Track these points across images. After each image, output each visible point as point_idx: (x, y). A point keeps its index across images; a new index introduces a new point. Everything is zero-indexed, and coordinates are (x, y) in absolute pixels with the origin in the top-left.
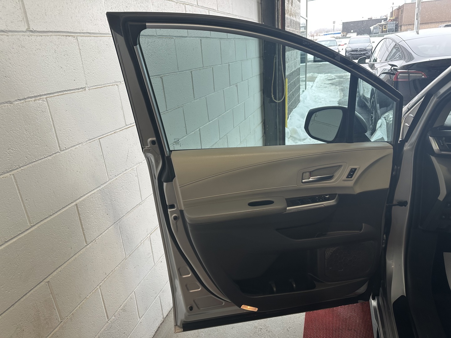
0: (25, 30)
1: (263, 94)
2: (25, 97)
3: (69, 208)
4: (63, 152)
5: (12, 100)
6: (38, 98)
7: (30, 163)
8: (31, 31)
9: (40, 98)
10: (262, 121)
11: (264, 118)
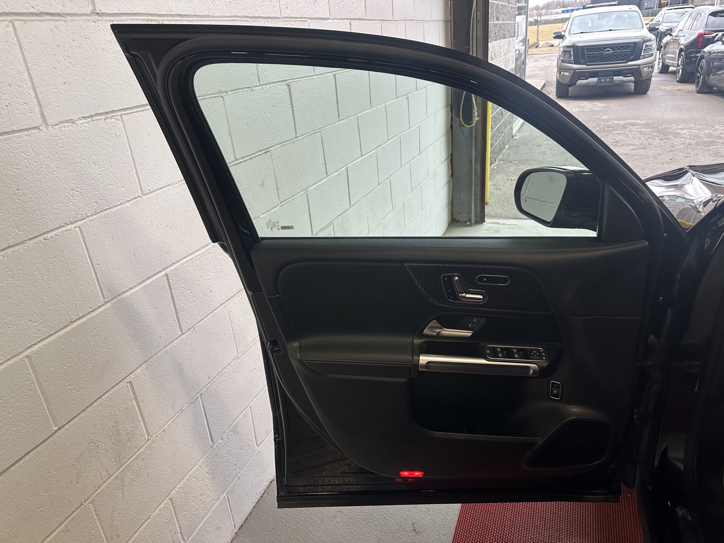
0: (89, 12)
1: (450, 112)
2: (92, 114)
3: (157, 279)
4: (146, 196)
5: (75, 118)
6: (110, 115)
7: (102, 211)
8: (98, 14)
9: (113, 115)
10: (448, 157)
11: (451, 152)
